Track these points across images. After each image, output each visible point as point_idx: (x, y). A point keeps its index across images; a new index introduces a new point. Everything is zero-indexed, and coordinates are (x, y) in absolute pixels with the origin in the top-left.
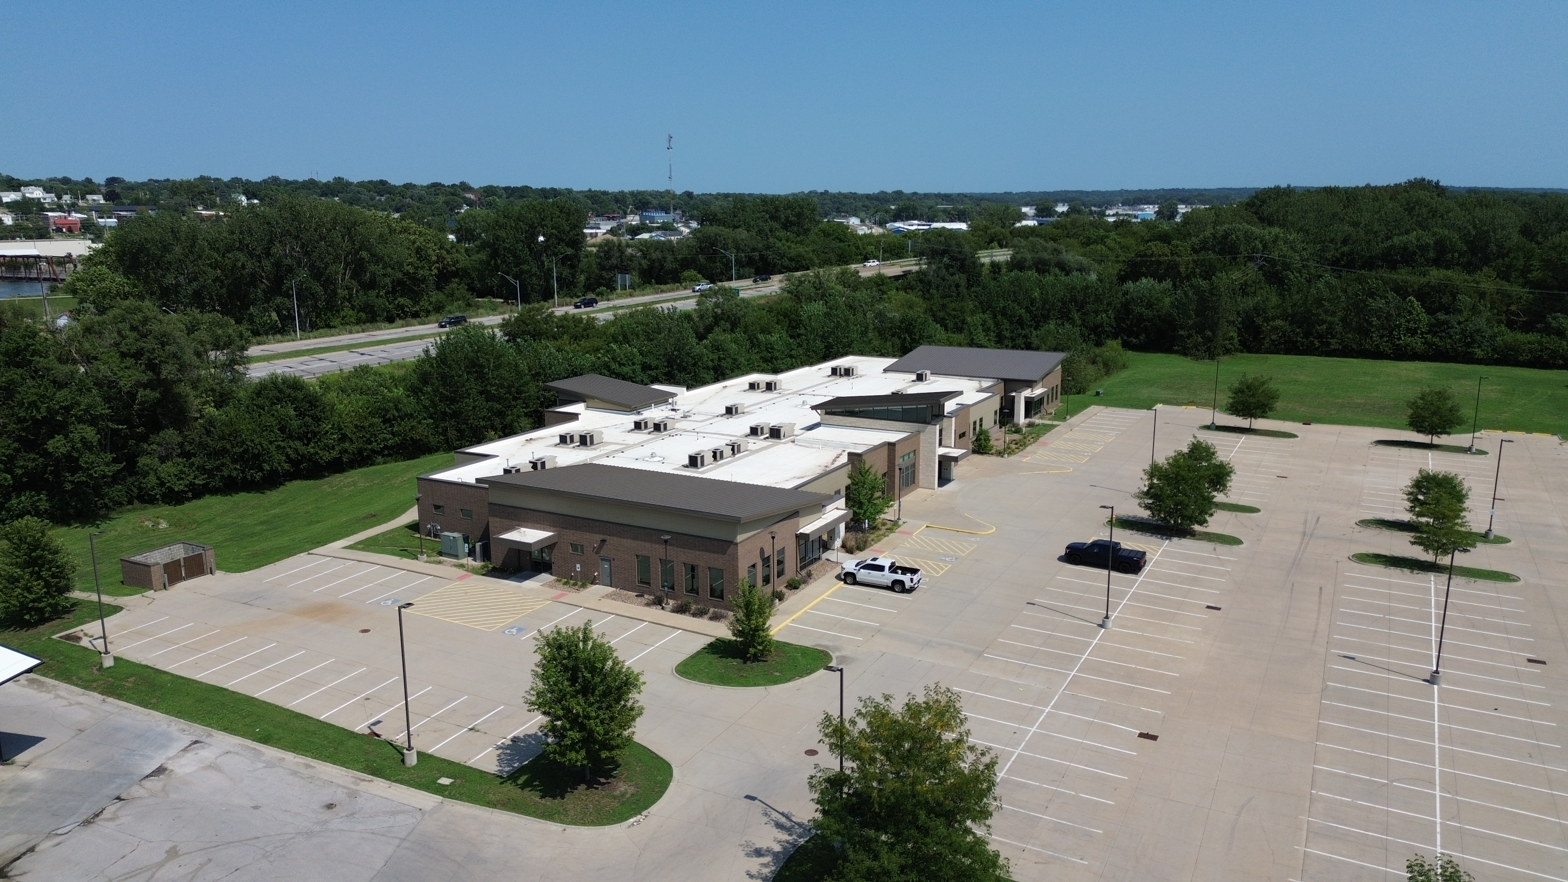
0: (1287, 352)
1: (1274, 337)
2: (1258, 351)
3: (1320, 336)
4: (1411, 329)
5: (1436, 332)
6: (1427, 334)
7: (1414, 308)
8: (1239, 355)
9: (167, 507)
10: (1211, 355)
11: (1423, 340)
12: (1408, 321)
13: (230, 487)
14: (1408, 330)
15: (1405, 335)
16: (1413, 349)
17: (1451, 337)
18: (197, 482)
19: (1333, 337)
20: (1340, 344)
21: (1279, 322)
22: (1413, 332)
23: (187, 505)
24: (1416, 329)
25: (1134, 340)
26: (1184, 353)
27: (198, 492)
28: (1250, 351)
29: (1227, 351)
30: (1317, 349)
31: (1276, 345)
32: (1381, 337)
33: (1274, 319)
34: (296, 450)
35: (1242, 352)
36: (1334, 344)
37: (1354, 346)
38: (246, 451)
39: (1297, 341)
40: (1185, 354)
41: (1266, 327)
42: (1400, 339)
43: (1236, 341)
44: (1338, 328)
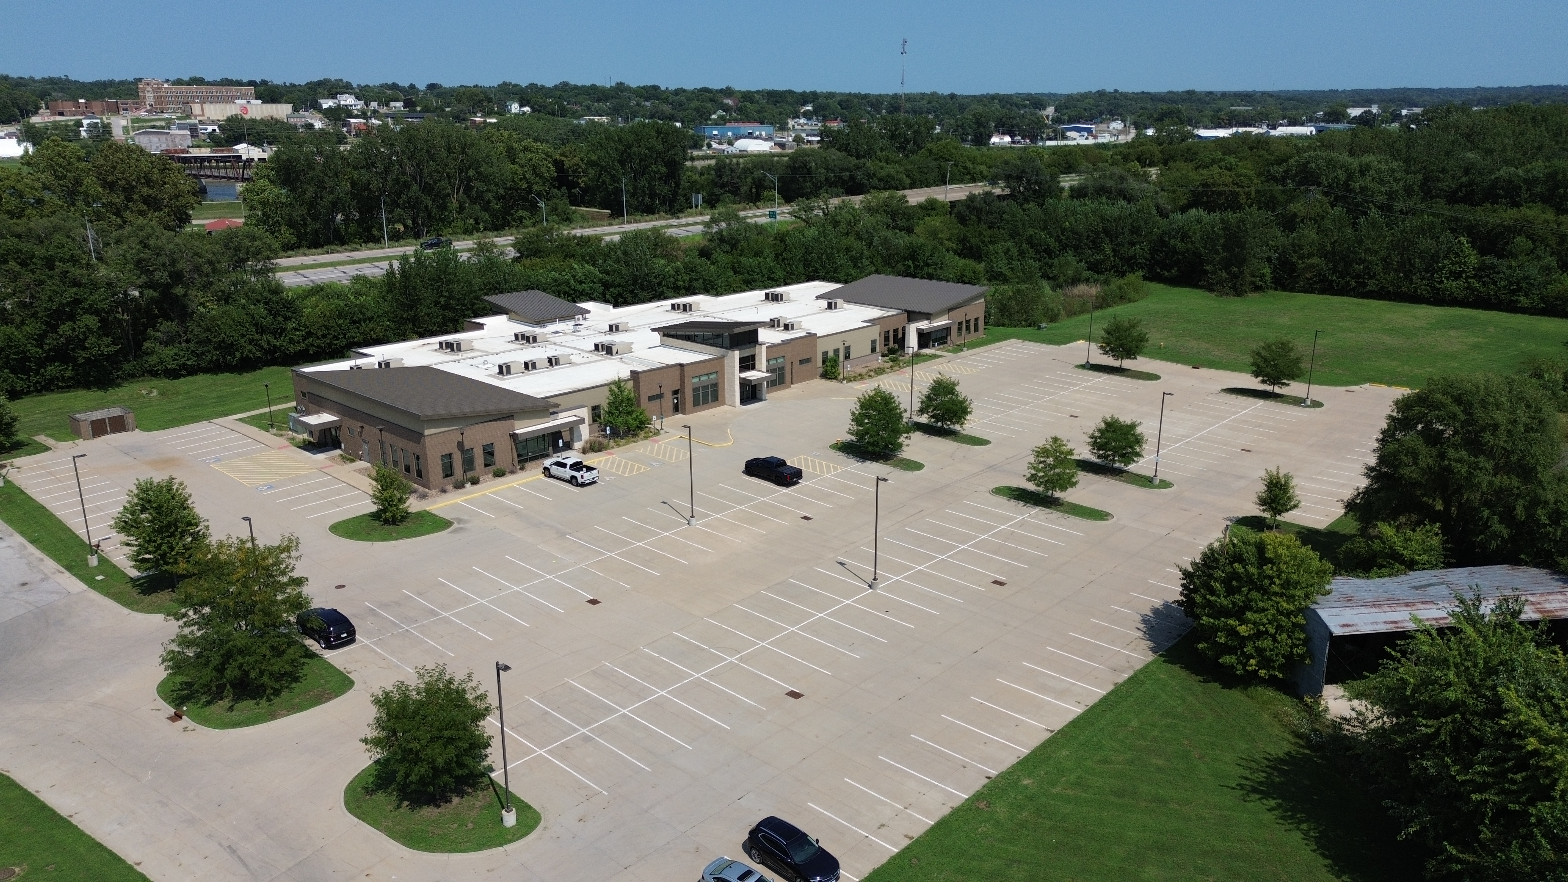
0: (1322, 292)
1: (1309, 276)
2: (1292, 290)
3: (1358, 276)
4: (1455, 273)
5: (1481, 277)
6: (1472, 278)
7: (1462, 251)
8: (1272, 292)
9: (167, 381)
10: (1238, 292)
11: (1466, 285)
12: (1453, 264)
13: (216, 368)
14: (1452, 273)
15: (1447, 278)
16: (1452, 294)
17: (1495, 283)
18: (189, 363)
19: (1371, 278)
20: (1377, 285)
21: (1315, 260)
22: (1457, 276)
23: (182, 379)
24: (1461, 272)
25: (1166, 274)
26: (1210, 288)
27: (192, 371)
28: (1284, 289)
29: (1257, 289)
30: (1354, 289)
31: (1311, 284)
32: (1422, 279)
33: (1310, 255)
34: (268, 342)
35: (1276, 289)
36: (1372, 285)
37: (1391, 288)
38: (223, 341)
39: (1332, 281)
40: (1211, 290)
41: (1300, 265)
42: (1441, 282)
43: (1269, 277)
44: (1379, 269)
